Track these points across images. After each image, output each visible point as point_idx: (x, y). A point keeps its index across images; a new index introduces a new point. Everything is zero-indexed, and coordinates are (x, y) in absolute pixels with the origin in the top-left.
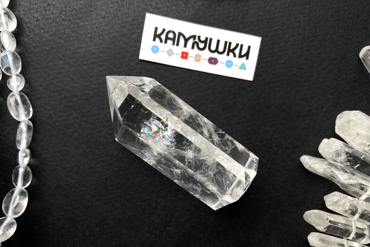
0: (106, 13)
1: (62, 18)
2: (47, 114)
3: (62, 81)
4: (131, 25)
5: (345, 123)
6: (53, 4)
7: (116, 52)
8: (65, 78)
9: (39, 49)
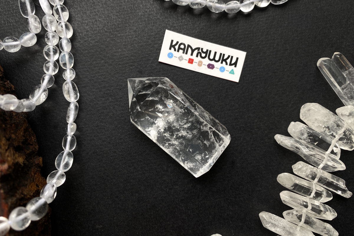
0: (137, 28)
2: (90, 98)
3: (103, 75)
4: (154, 38)
5: (306, 111)
6: (99, 20)
7: (143, 56)
8: (105, 73)
9: (87, 52)
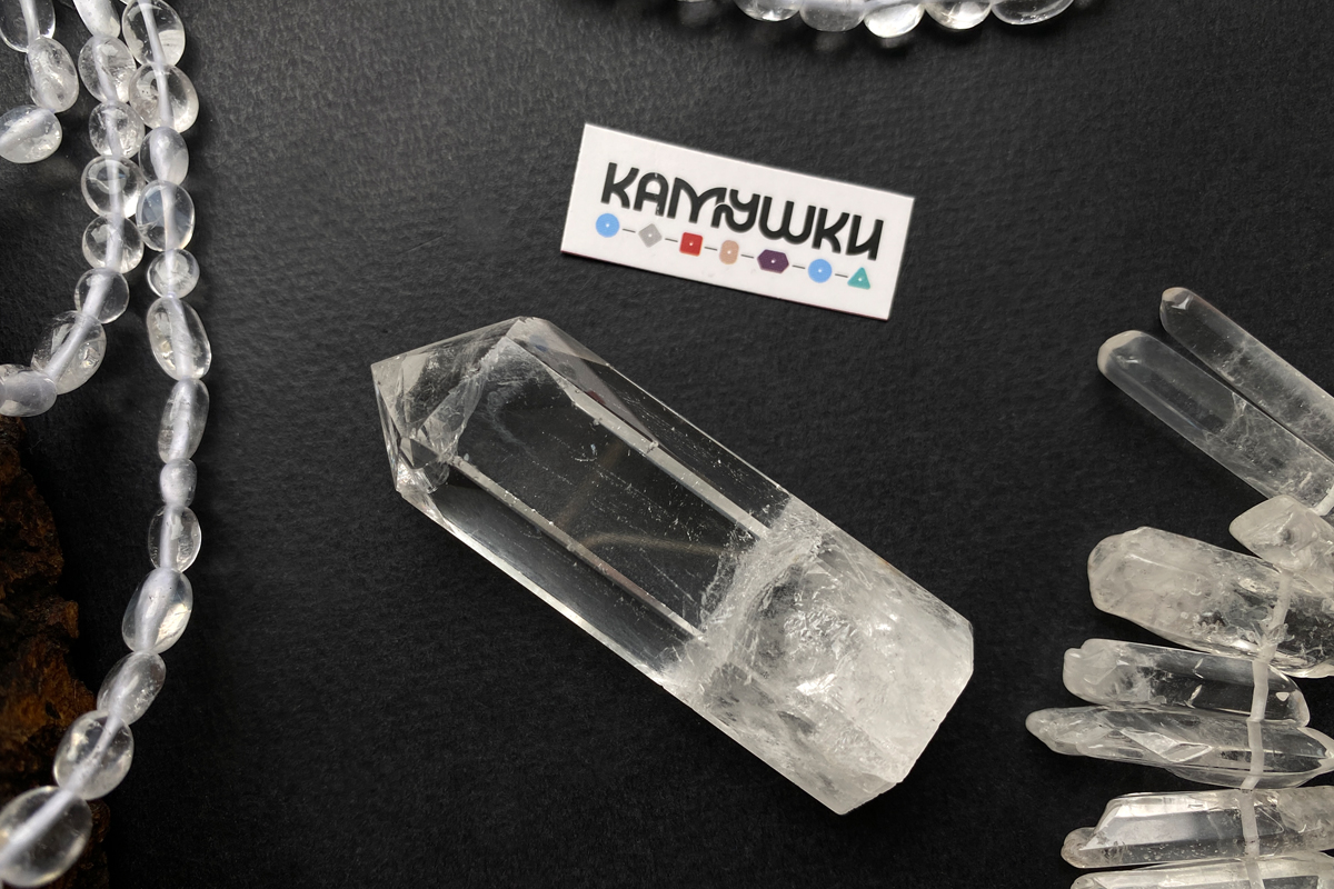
1: (325, 98)
4: (523, 125)
